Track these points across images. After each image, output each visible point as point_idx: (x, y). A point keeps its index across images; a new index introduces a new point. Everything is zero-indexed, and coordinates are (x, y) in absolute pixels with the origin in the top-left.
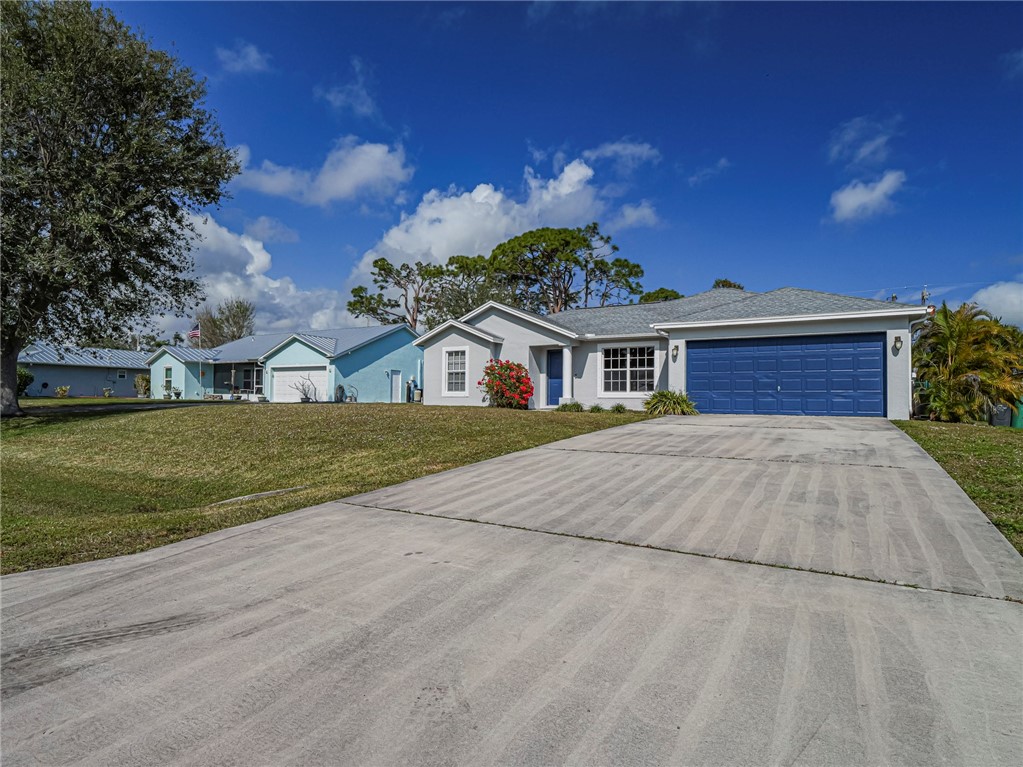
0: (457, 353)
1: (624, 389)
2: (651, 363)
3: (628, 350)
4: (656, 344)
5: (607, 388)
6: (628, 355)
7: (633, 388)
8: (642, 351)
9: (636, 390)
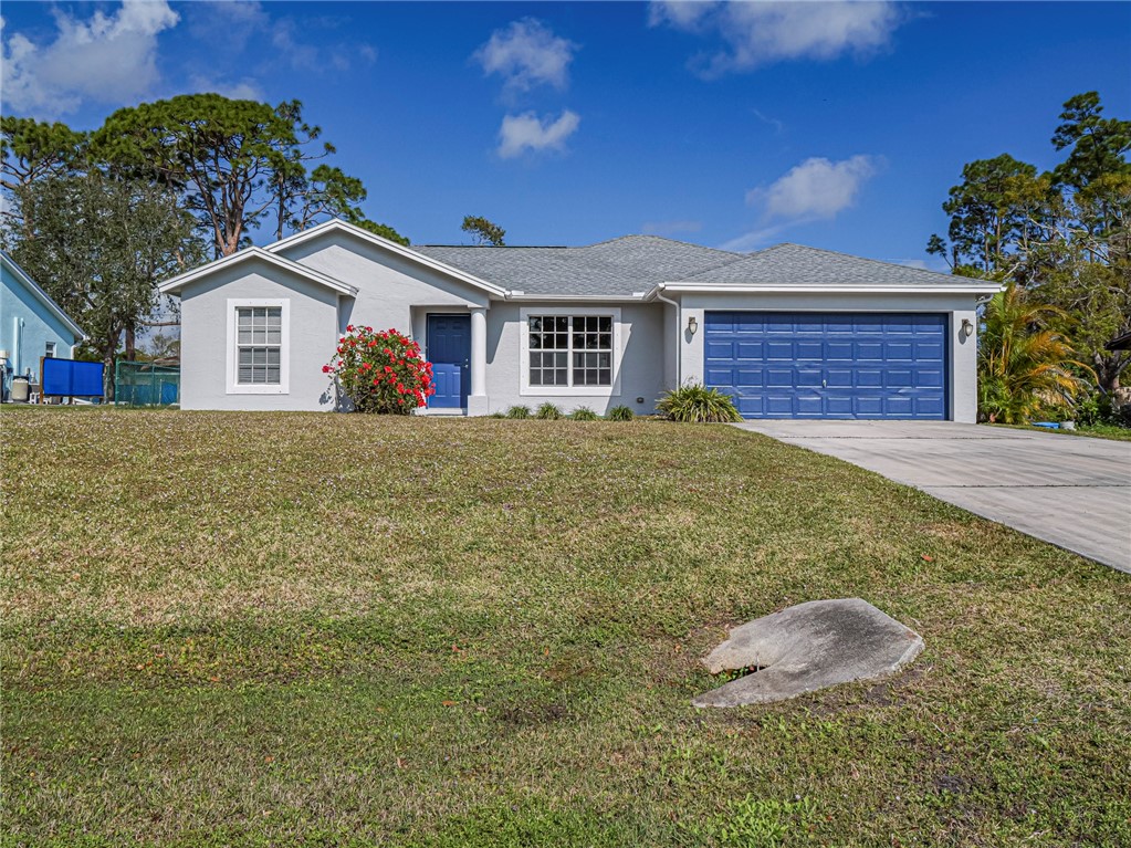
0: (260, 311)
1: (562, 381)
2: (606, 341)
3: (570, 321)
4: (615, 313)
5: (534, 380)
6: (570, 328)
7: (578, 380)
8: (592, 322)
9: (583, 383)
